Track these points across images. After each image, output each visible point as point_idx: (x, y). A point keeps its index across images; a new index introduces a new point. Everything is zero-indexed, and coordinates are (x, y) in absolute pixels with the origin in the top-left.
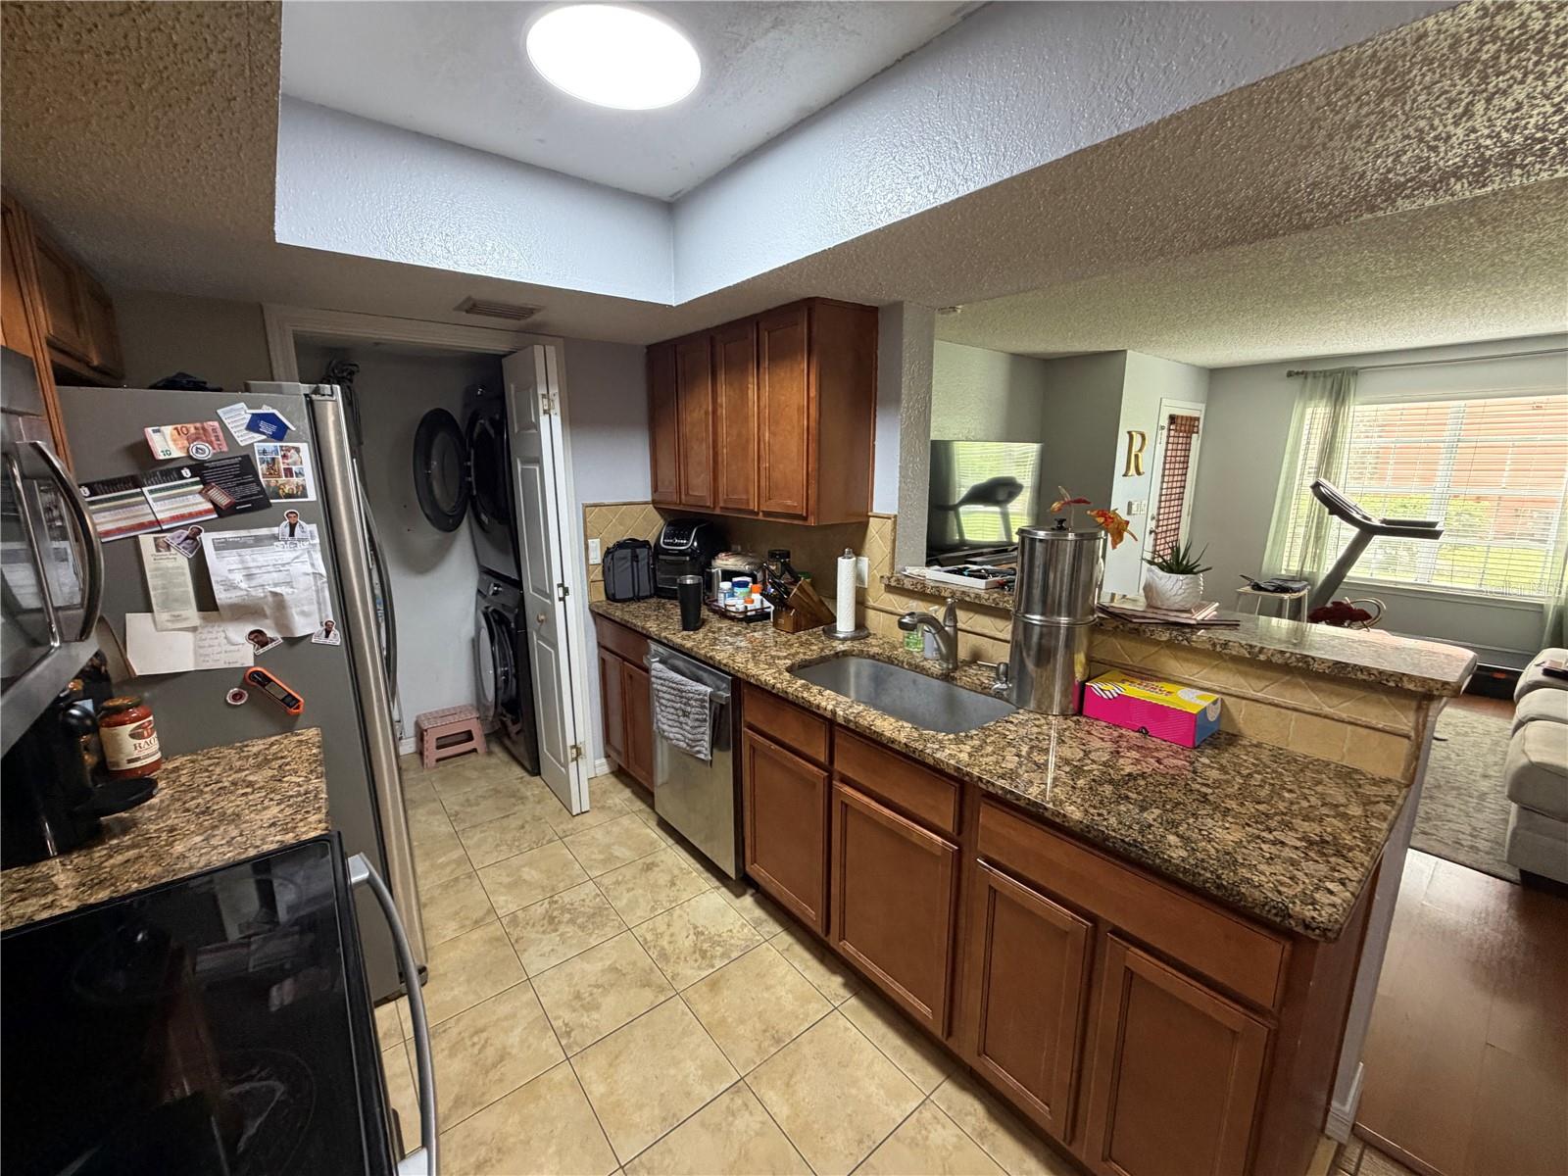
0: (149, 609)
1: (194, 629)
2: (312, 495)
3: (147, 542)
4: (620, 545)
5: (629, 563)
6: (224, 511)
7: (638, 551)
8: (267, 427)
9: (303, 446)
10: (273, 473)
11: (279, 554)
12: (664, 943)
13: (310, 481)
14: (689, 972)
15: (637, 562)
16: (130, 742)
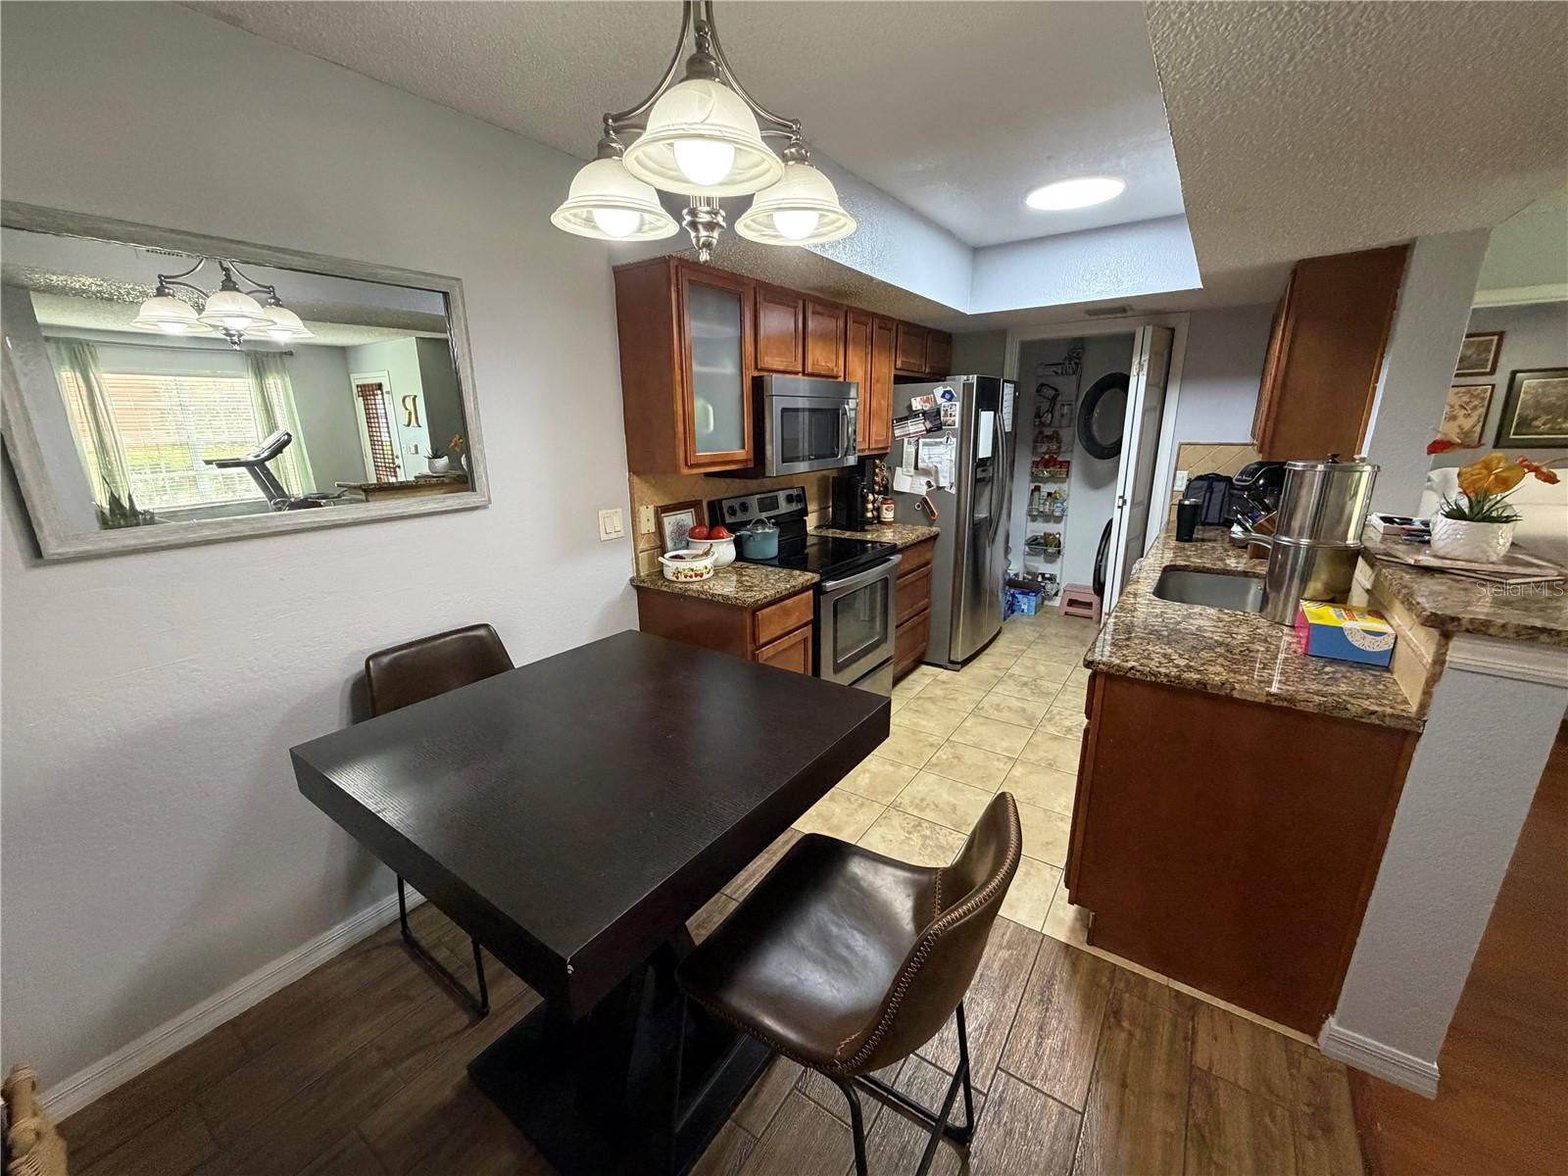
0: (901, 466)
1: (911, 476)
2: (957, 426)
3: (906, 440)
4: (1200, 478)
5: (1203, 493)
6: (929, 431)
7: (1215, 484)
8: (948, 396)
9: (958, 404)
10: (946, 415)
11: (940, 449)
12: (1058, 717)
13: (957, 419)
14: (1051, 730)
15: (1211, 493)
16: (885, 511)
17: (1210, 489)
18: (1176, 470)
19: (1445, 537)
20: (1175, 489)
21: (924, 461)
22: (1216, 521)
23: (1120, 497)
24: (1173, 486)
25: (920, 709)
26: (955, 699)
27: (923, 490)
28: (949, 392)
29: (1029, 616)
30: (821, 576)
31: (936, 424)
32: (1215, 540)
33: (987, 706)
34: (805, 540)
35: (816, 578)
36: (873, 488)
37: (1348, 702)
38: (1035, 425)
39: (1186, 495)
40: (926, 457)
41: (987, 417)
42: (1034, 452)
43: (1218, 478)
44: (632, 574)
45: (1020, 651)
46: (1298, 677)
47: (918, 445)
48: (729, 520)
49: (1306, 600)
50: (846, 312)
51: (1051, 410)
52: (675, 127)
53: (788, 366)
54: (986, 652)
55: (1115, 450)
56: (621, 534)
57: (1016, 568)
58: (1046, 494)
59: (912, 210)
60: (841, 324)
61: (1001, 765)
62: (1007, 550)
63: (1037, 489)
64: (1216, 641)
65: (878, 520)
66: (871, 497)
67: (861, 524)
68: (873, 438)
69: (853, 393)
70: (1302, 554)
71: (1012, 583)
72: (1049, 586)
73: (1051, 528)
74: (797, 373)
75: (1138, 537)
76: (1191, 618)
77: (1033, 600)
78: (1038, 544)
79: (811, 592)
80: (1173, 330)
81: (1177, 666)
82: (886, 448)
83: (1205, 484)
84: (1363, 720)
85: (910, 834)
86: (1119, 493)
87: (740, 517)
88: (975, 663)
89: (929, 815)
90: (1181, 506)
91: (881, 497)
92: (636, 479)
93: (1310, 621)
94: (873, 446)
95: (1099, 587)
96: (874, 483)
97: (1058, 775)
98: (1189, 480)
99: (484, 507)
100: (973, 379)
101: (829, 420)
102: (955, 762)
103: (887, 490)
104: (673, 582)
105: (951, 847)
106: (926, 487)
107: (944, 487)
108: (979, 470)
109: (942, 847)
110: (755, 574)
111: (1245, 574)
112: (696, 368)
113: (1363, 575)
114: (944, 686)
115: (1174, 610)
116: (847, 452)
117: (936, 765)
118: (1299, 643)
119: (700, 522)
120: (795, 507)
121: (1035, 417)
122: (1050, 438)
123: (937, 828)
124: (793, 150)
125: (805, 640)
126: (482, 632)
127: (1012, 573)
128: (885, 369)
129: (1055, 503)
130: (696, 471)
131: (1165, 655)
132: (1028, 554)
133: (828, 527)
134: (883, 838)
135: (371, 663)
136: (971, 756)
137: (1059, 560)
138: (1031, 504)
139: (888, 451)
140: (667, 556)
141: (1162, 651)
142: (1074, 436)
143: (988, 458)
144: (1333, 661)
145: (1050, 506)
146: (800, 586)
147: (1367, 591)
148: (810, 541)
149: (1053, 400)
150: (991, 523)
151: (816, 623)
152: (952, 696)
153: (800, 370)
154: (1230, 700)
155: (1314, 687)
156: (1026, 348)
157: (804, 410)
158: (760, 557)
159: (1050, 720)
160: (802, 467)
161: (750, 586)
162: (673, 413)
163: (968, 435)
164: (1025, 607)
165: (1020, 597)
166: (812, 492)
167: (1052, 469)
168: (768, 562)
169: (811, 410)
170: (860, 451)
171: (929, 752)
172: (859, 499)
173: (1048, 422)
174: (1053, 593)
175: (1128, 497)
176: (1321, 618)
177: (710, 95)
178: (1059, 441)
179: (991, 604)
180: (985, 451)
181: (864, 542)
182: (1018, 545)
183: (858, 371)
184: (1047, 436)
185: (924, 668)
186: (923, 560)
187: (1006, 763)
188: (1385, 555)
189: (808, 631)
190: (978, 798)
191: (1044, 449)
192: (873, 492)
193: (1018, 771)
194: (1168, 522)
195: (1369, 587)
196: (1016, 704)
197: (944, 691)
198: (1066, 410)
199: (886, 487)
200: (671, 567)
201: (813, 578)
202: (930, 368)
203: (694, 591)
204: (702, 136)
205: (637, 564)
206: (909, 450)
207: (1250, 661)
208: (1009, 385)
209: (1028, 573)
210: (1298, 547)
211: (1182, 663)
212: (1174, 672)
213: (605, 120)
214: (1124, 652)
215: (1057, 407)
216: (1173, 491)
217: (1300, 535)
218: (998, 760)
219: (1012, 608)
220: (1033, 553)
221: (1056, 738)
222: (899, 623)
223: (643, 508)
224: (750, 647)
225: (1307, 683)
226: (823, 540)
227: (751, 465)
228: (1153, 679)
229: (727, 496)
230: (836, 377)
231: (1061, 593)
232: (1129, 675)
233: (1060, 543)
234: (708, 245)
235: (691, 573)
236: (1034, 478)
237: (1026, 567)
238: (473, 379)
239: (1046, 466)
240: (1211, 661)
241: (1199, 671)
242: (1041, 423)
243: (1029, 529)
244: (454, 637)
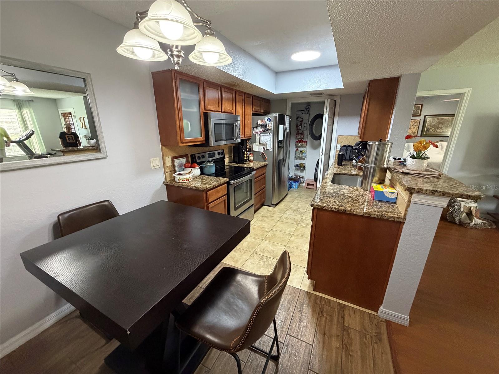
0: (255, 143)
1: (258, 146)
2: (272, 130)
3: (256, 134)
4: (344, 146)
5: (345, 151)
6: (263, 131)
7: (348, 148)
8: (269, 120)
9: (272, 123)
10: (269, 126)
11: (267, 137)
12: (304, 220)
13: (272, 128)
14: (303, 224)
15: (347, 151)
16: (250, 157)
17: (347, 149)
18: (337, 143)
19: (410, 164)
20: (337, 149)
22: (348, 159)
23: (321, 152)
25: (263, 220)
26: (273, 216)
27: (262, 150)
28: (269, 119)
29: (296, 189)
30: (229, 179)
31: (265, 129)
32: (348, 165)
33: (283, 218)
34: (224, 167)
35: (228, 180)
37: (385, 214)
38: (296, 130)
39: (340, 152)
40: (263, 140)
41: (281, 127)
42: (296, 138)
43: (349, 146)
44: (164, 180)
45: (293, 200)
46: (372, 207)
47: (260, 136)
48: (198, 161)
49: (373, 183)
50: (235, 92)
51: (301, 125)
52: (157, 15)
53: (216, 109)
54: (283, 201)
55: (319, 138)
56: (159, 166)
57: (292, 174)
58: (300, 151)
59: (256, 58)
60: (234, 96)
61: (288, 237)
62: (289, 169)
63: (297, 149)
64: (349, 196)
65: (248, 160)
66: (246, 153)
67: (243, 162)
68: (246, 134)
69: (239, 119)
70: (372, 169)
71: (291, 179)
72: (301, 180)
73: (302, 162)
74: (219, 112)
75: (327, 164)
76: (342, 189)
77: (297, 184)
78: (298, 167)
79: (226, 184)
80: (335, 101)
81: (338, 205)
82: (250, 137)
83: (345, 148)
84: (389, 219)
85: (260, 261)
86: (321, 151)
87: (202, 160)
88: (279, 205)
89: (266, 254)
90: (339, 155)
91: (249, 152)
92: (164, 148)
93: (375, 190)
94: (246, 136)
95: (316, 180)
96: (247, 148)
97: (304, 239)
98: (341, 147)
99: (105, 158)
100: (277, 115)
101: (231, 127)
102: (274, 236)
104: (178, 182)
105: (273, 264)
106: (263, 149)
107: (269, 149)
108: (279, 144)
109: (270, 264)
110: (207, 179)
111: (356, 175)
112: (183, 109)
113: (388, 175)
114: (270, 212)
115: (337, 187)
116: (237, 138)
117: (268, 238)
118: (371, 196)
119: (188, 162)
120: (221, 156)
121: (296, 127)
122: (301, 134)
123: (268, 258)
124: (209, 31)
125: (225, 200)
126: (106, 203)
127: (290, 176)
128: (249, 111)
129: (302, 154)
130: (185, 145)
131: (334, 202)
132: (295, 170)
133: (232, 163)
134: (251, 263)
135: (60, 217)
136: (279, 234)
137: (304, 171)
138: (296, 154)
139: (251, 138)
140: (176, 174)
141: (334, 200)
142: (308, 133)
143: (282, 140)
144: (381, 201)
146: (222, 183)
147: (390, 180)
148: (226, 167)
149: (301, 122)
150: (284, 160)
151: (228, 195)
152: (273, 215)
153: (220, 110)
154: (353, 215)
155: (376, 209)
156: (293, 104)
157: (222, 124)
158: (209, 173)
159: (302, 221)
160: (224, 143)
161: (205, 183)
162: (176, 124)
163: (276, 133)
164: (294, 186)
165: (293, 183)
166: (226, 151)
167: (302, 143)
168: (211, 175)
169: (225, 124)
170: (241, 138)
171: (266, 234)
172: (242, 153)
173: (300, 128)
174: (303, 181)
175: (324, 152)
176: (378, 188)
177: (171, 5)
178: (304, 135)
179: (284, 185)
180: (281, 138)
181: (244, 167)
182: (292, 167)
183: (240, 111)
184: (300, 133)
185: (264, 207)
186: (262, 173)
187: (289, 236)
188: (394, 169)
189: (225, 197)
190: (281, 248)
191: (299, 137)
192: (246, 151)
193: (293, 238)
194: (335, 159)
195: (390, 179)
196: (292, 217)
197: (270, 214)
198: (305, 125)
199: (250, 149)
200: (177, 177)
201: (226, 180)
202: (264, 111)
203: (186, 186)
204: (168, 19)
205: (166, 176)
206: (257, 137)
207: (358, 202)
208: (288, 117)
209: (295, 176)
210: (371, 167)
211: (339, 204)
212: (337, 207)
213: (137, 14)
214: (323, 201)
215: (303, 124)
216: (336, 150)
217: (372, 164)
218: (287, 235)
219: (291, 187)
220: (297, 170)
221: (304, 227)
222: (255, 193)
223: (167, 158)
224: (206, 204)
225: (374, 208)
226: (231, 167)
227: (204, 142)
228: (331, 209)
229: (197, 153)
230: (233, 113)
231: (305, 182)
232: (324, 208)
233: (304, 166)
234: (178, 63)
235: (184, 179)
236: (297, 146)
237: (294, 174)
238: (97, 111)
239: (300, 142)
240: (347, 203)
241: (344, 206)
242: (298, 129)
243: (295, 162)
244: (94, 205)
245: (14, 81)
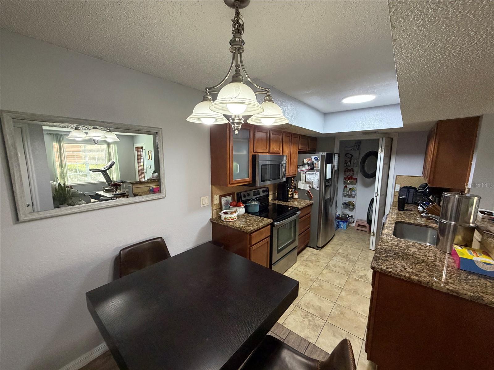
0: (300, 180)
1: (304, 184)
2: (319, 168)
3: (302, 172)
4: (404, 187)
5: (406, 193)
6: (310, 170)
7: (410, 190)
8: (316, 159)
9: (319, 161)
10: (315, 165)
11: (314, 176)
12: (357, 271)
13: (319, 166)
14: (355, 276)
15: (409, 193)
16: (295, 195)
17: (408, 191)
18: (395, 184)
20: (396, 190)
21: (308, 179)
22: (411, 203)
23: (376, 193)
24: (395, 189)
25: (307, 265)
26: (319, 262)
27: (308, 189)
28: (317, 158)
29: (344, 230)
30: (273, 221)
31: (312, 168)
32: (411, 211)
33: (331, 265)
34: (268, 204)
35: (272, 221)
36: (291, 187)
37: (483, 296)
38: (345, 166)
39: (400, 195)
40: (309, 178)
41: (329, 166)
42: (345, 174)
43: (411, 188)
44: (210, 217)
45: (342, 243)
46: (458, 281)
47: (306, 174)
48: (243, 199)
49: (455, 244)
50: (283, 133)
51: (350, 161)
52: (227, 99)
53: (264, 151)
54: (330, 243)
55: (373, 175)
56: (208, 205)
57: (339, 212)
58: (349, 188)
59: (305, 103)
60: (281, 136)
61: (337, 290)
62: (336, 207)
63: (346, 187)
64: (422, 260)
65: (292, 197)
66: (290, 190)
67: (286, 199)
68: (291, 171)
69: (285, 158)
70: (452, 228)
71: (338, 218)
72: (351, 219)
73: (351, 200)
74: (267, 153)
75: (383, 206)
76: (409, 247)
77: (346, 224)
78: (346, 205)
79: (270, 226)
80: (392, 139)
81: (408, 272)
82: (295, 175)
83: (406, 189)
84: (490, 305)
85: (304, 318)
86: (376, 191)
87: (247, 198)
88: (326, 247)
89: (311, 311)
90: (399, 199)
91: (294, 190)
92: (213, 187)
93: (460, 256)
94: (291, 174)
95: (369, 222)
96: (291, 185)
97: (358, 296)
98: (401, 188)
99: (164, 198)
100: (325, 154)
101: (277, 167)
102: (320, 288)
103: (296, 188)
104: (224, 221)
105: (320, 326)
106: (309, 188)
107: (315, 188)
108: (327, 183)
109: (316, 326)
110: (252, 218)
111: (426, 226)
112: (234, 153)
113: (477, 236)
114: (315, 256)
115: (403, 243)
116: (283, 177)
117: (313, 289)
118: (455, 262)
119: (234, 200)
120: (265, 194)
121: (345, 164)
122: (350, 170)
123: (314, 317)
124: (268, 98)
125: (267, 242)
126: (159, 240)
127: (337, 214)
128: (295, 150)
129: (352, 192)
130: (233, 185)
131: (402, 266)
132: (343, 208)
133: (276, 200)
134: (294, 319)
135: (121, 252)
136: (325, 285)
137: (354, 210)
138: (344, 191)
139: (296, 175)
140: (222, 212)
141: (401, 264)
142: (358, 170)
143: (330, 179)
144: (471, 273)
145: (350, 192)
146: (266, 224)
147: (479, 242)
148: (270, 204)
149: (351, 159)
150: (331, 200)
151: (271, 237)
152: (318, 260)
153: (268, 152)
154: (431, 289)
155: (467, 287)
156: (342, 143)
157: (268, 165)
158: (253, 212)
159: (354, 272)
160: (268, 183)
161: (249, 224)
162: (226, 167)
163: (323, 172)
164: (343, 226)
165: (341, 223)
166: (271, 188)
167: (351, 180)
168: (255, 214)
169: (271, 165)
170: (287, 176)
171: (310, 283)
172: (286, 191)
173: (349, 165)
174: (352, 221)
175: (379, 193)
176: (464, 255)
177: (239, 88)
178: (353, 171)
179: (331, 225)
180: (329, 176)
181: (288, 207)
182: (340, 205)
183: (286, 151)
184: (349, 170)
185: (308, 248)
186: (307, 212)
187: (339, 290)
188: (486, 231)
189: (268, 239)
190: (329, 305)
191: (348, 174)
192: (291, 188)
193: (343, 294)
194: (394, 202)
195: (480, 240)
196: (341, 264)
197: (315, 258)
198: (355, 161)
199: (295, 187)
200: (223, 216)
201: (271, 221)
202: (310, 148)
203: (231, 225)
204: (236, 103)
205: (212, 214)
206: (303, 175)
207: (437, 271)
208: (336, 155)
209: (343, 214)
210: (450, 225)
211: (410, 270)
212: (407, 275)
213: (206, 89)
214: (387, 263)
215: (352, 160)
216: (395, 191)
217: (451, 220)
218: (336, 288)
219: (338, 226)
220: (345, 208)
221: (356, 280)
222: (300, 233)
223: (215, 196)
224: (249, 246)
225: (463, 285)
226: (274, 204)
227: (251, 182)
228: (399, 277)
229: (243, 191)
230: (279, 153)
231: (355, 222)
232: (389, 274)
233: (354, 205)
234: (237, 129)
235: (230, 219)
236: (345, 183)
237: (342, 212)
238: (163, 158)
239: (349, 179)
240: (421, 270)
241: (417, 276)
242: (347, 165)
243: (343, 200)
244: (150, 242)
245: (108, 131)
